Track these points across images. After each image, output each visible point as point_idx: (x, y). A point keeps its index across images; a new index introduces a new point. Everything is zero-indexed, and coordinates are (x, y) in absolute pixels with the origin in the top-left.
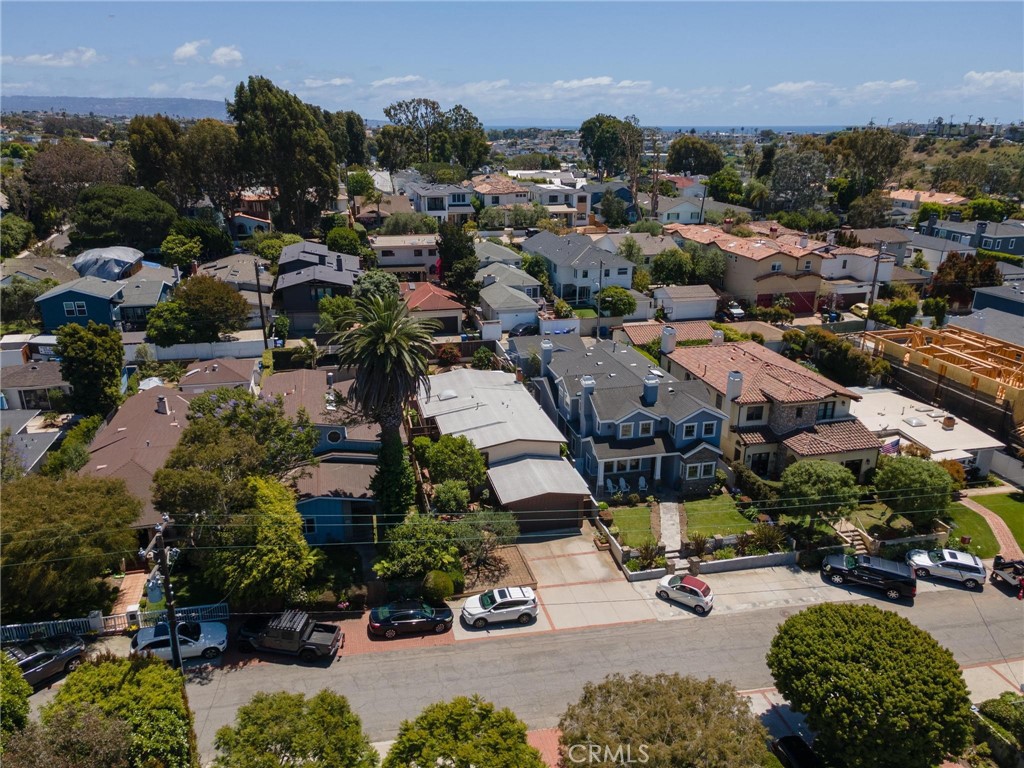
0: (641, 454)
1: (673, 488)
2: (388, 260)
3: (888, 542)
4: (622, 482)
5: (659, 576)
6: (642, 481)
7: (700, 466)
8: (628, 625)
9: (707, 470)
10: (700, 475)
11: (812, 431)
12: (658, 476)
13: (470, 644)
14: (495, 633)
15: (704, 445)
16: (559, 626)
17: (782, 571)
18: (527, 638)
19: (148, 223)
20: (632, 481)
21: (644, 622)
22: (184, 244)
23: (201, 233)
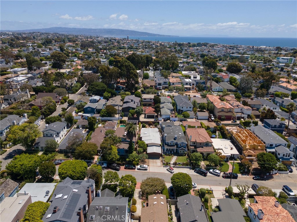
0: (171, 148)
1: (177, 154)
2: (145, 100)
3: (208, 167)
4: (169, 152)
5: (167, 167)
6: (173, 152)
7: (182, 151)
8: (160, 173)
9: (183, 152)
10: (182, 152)
11: (203, 147)
12: (175, 152)
13: (137, 172)
14: (141, 171)
15: (182, 148)
16: (150, 171)
17: (188, 169)
18: (145, 172)
20: (171, 152)
21: (163, 173)
22: (108, 94)
23: (111, 92)
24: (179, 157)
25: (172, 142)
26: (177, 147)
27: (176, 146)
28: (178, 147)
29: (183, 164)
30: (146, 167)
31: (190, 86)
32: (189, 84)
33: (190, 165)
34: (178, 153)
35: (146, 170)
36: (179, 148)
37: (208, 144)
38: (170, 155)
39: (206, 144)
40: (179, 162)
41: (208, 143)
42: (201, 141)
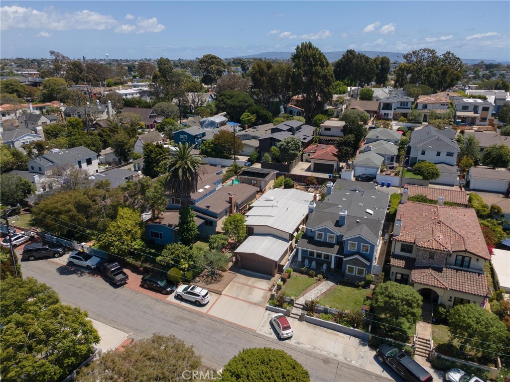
0: (323, 251)
1: (337, 275)
2: (327, 133)
4: (314, 263)
6: (325, 266)
7: (356, 268)
9: (360, 272)
10: (355, 273)
11: (439, 270)
12: (333, 266)
15: (357, 256)
16: (210, 312)
17: (357, 340)
19: (239, 107)
20: (319, 264)
21: (248, 329)
22: (249, 116)
23: (257, 113)
24: (340, 287)
25: (326, 230)
26: (340, 252)
27: (337, 247)
28: (345, 252)
29: (340, 317)
30: (198, 296)
31: (476, 112)
32: (471, 108)
33: (365, 327)
34: (343, 275)
35: (198, 304)
36: (346, 256)
37: (466, 263)
38: (311, 276)
39: (459, 262)
40: (328, 307)
41: (467, 259)
42: (434, 245)
